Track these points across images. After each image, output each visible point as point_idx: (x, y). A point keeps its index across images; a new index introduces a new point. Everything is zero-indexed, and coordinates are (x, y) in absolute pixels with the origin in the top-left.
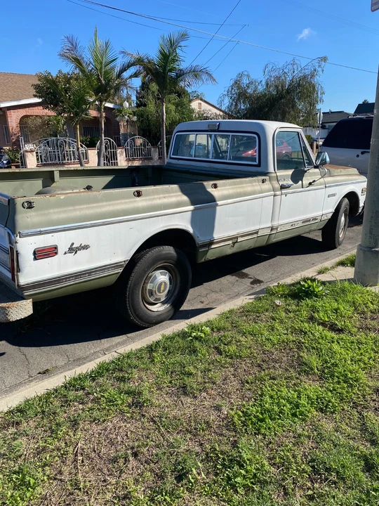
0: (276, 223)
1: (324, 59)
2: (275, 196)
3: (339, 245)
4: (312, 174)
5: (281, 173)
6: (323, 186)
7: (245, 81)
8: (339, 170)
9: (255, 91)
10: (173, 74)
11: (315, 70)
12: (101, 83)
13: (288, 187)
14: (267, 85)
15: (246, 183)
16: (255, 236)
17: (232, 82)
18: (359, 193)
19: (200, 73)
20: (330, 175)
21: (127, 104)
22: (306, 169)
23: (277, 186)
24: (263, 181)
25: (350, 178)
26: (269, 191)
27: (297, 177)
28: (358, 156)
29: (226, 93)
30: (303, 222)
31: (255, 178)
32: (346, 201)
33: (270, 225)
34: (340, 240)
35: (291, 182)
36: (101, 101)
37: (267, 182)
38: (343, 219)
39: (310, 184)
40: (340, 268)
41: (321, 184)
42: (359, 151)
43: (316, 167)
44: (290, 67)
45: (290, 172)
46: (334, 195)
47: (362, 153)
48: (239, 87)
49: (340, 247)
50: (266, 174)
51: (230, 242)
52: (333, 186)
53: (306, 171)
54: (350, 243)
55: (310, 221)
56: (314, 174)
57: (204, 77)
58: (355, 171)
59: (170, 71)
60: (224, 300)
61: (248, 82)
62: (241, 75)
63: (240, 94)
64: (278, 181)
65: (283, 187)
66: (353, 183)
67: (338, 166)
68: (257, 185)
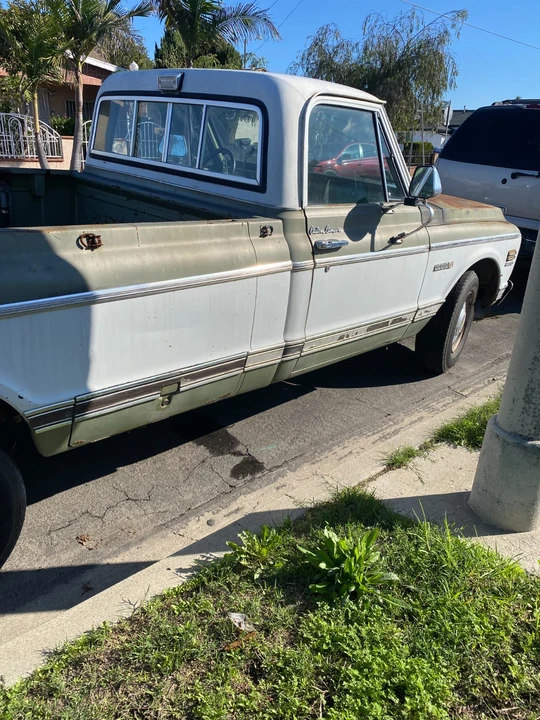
0: (296, 337)
1: (462, 14)
2: (295, 270)
3: (449, 367)
4: (399, 218)
5: (319, 212)
6: (424, 247)
7: (331, 42)
8: (464, 210)
9: (346, 60)
10: (208, 17)
11: (446, 32)
12: (76, 20)
13: (334, 249)
14: (366, 49)
15: (208, 234)
16: (238, 371)
17: (310, 42)
18: (501, 262)
19: (254, 19)
20: (444, 222)
21: (137, 67)
22: (386, 205)
23: (304, 245)
24: (264, 233)
25: (486, 228)
26: (278, 258)
27: (361, 224)
28: (504, 181)
29: (298, 61)
30: (369, 330)
31: (238, 223)
32: (474, 276)
33: (281, 342)
34: (453, 356)
35: (342, 237)
36: (77, 53)
37: (278, 235)
38: (463, 313)
39: (393, 241)
40: (444, 449)
41: (419, 242)
42: (507, 173)
43: (410, 202)
44: (406, 22)
45: (343, 211)
46: (447, 266)
47: (514, 176)
48: (321, 52)
49: (451, 370)
50: (276, 212)
51: (156, 396)
52: (448, 246)
53: (385, 211)
54: (472, 360)
55: (386, 324)
56: (406, 217)
57: (261, 26)
58: (496, 213)
59: (204, 10)
60: (140, 534)
61: (335, 44)
62: (324, 31)
63: (322, 62)
64: (308, 233)
65: (318, 249)
66: (489, 241)
67: (462, 201)
68: (241, 243)
